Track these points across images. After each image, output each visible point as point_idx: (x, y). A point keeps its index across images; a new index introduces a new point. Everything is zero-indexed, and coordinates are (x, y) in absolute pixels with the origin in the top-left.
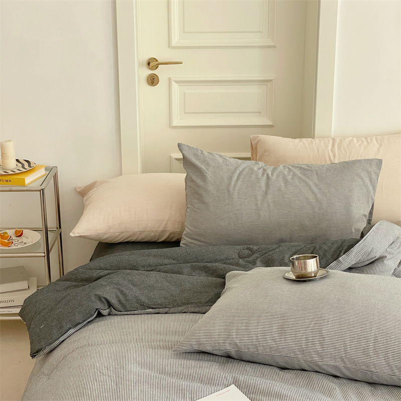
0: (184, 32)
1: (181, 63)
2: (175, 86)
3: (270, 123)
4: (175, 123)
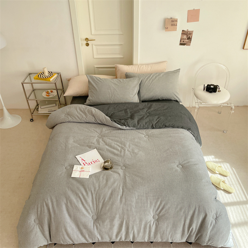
0: (95, 30)
1: (95, 40)
2: (94, 46)
4: (95, 57)
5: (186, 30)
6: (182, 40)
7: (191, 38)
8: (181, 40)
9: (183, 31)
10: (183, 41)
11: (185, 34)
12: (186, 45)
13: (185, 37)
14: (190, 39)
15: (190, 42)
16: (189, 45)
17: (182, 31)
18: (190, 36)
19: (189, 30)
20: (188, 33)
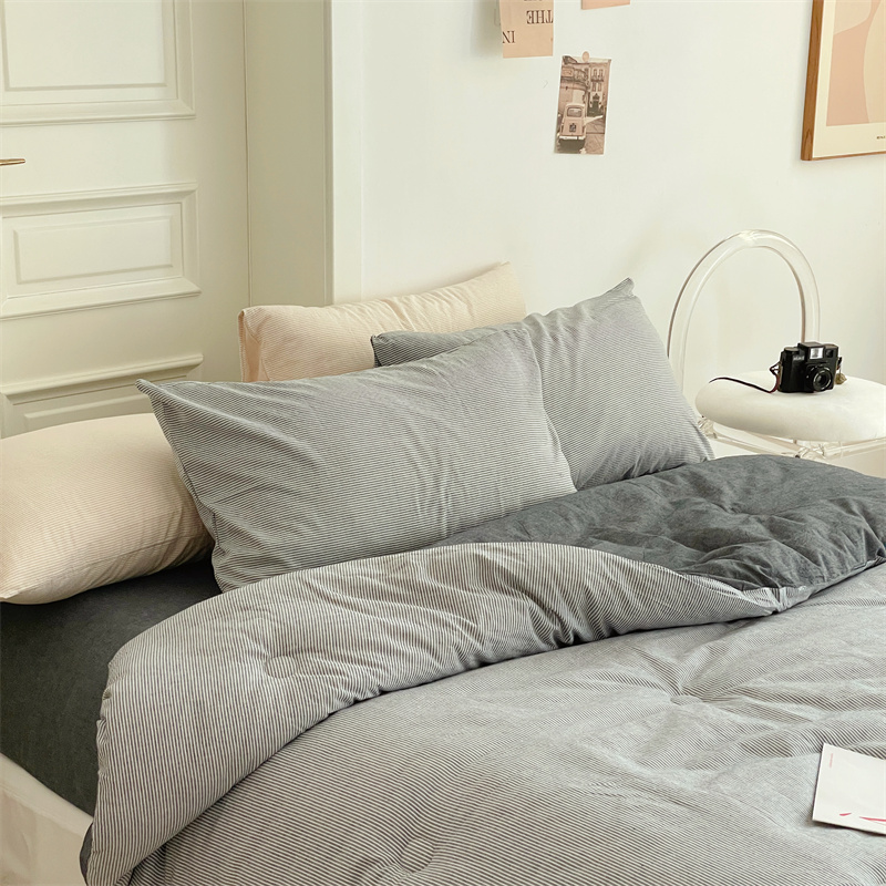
0: (8, 89)
1: (22, 161)
3: (195, 288)
5: (578, 56)
6: (567, 121)
7: (604, 107)
8: (560, 121)
9: (566, 60)
10: (573, 127)
11: (578, 81)
12: (588, 152)
13: (577, 98)
14: (597, 109)
15: (599, 128)
16: (598, 149)
17: (561, 63)
18: (600, 94)
19: (595, 57)
20: (591, 74)
